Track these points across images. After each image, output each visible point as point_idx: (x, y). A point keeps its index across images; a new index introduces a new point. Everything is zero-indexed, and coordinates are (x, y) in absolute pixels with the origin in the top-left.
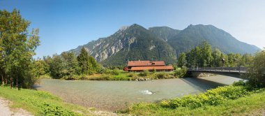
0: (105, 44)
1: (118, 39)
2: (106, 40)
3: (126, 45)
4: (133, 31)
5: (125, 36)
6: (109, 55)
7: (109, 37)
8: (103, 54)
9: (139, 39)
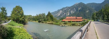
0: (69, 9)
1: (74, 8)
2: (69, 7)
3: (77, 10)
4: (80, 5)
5: (77, 6)
6: (70, 14)
7: (70, 7)
8: (67, 13)
9: (83, 8)
